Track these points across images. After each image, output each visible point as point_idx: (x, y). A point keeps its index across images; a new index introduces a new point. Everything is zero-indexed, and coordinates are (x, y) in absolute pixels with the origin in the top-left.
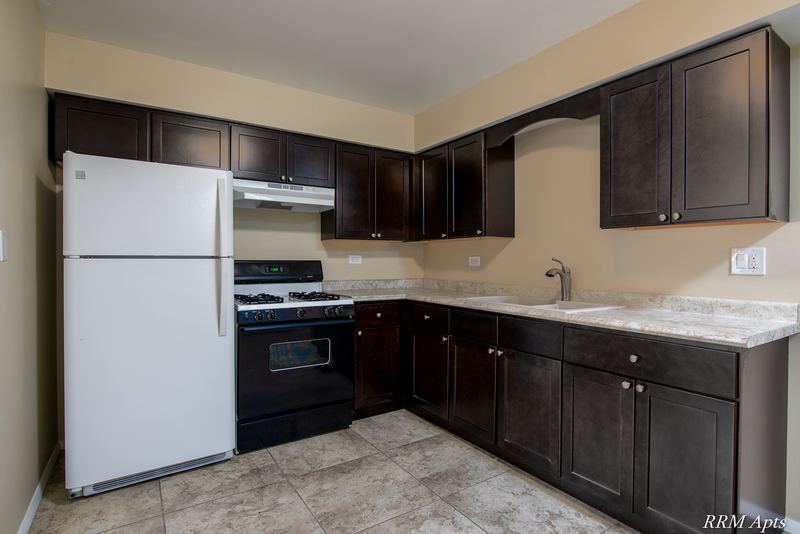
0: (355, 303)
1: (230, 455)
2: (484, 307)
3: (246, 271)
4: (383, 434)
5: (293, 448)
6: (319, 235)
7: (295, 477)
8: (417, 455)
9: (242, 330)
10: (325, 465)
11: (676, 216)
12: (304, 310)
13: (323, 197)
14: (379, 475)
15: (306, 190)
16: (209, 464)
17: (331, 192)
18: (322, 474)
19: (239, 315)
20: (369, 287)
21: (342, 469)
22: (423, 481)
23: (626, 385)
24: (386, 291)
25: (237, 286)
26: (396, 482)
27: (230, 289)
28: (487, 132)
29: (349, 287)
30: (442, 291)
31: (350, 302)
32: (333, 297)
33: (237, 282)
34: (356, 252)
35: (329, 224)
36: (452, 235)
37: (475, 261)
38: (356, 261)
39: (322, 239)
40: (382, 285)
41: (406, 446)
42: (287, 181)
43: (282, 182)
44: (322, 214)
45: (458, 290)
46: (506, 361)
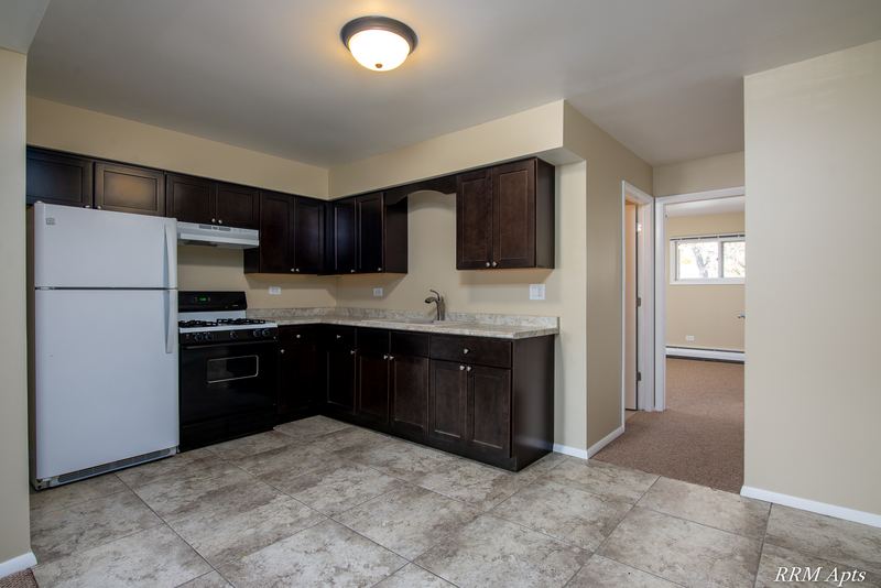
0: (279, 327)
1: (173, 452)
2: (381, 326)
3: (188, 301)
4: (303, 432)
5: (227, 445)
6: (242, 269)
7: (235, 460)
8: (331, 440)
9: (185, 349)
10: (258, 452)
11: (495, 264)
12: (237, 331)
13: (249, 238)
14: (302, 453)
15: (234, 231)
16: (156, 458)
17: (256, 233)
18: (256, 457)
19: (181, 337)
20: (288, 314)
21: (273, 452)
22: (335, 452)
23: (462, 368)
24: (303, 317)
25: (181, 314)
26: (315, 455)
27: (175, 316)
28: (387, 192)
29: (270, 315)
30: (351, 317)
31: (275, 325)
32: (259, 322)
33: (180, 310)
34: (275, 284)
35: (253, 261)
36: (359, 271)
37: (378, 291)
38: (275, 292)
39: (245, 273)
40: (299, 313)
41: (322, 436)
42: (217, 223)
43: (212, 224)
44: (245, 251)
45: (365, 316)
46: (396, 363)
